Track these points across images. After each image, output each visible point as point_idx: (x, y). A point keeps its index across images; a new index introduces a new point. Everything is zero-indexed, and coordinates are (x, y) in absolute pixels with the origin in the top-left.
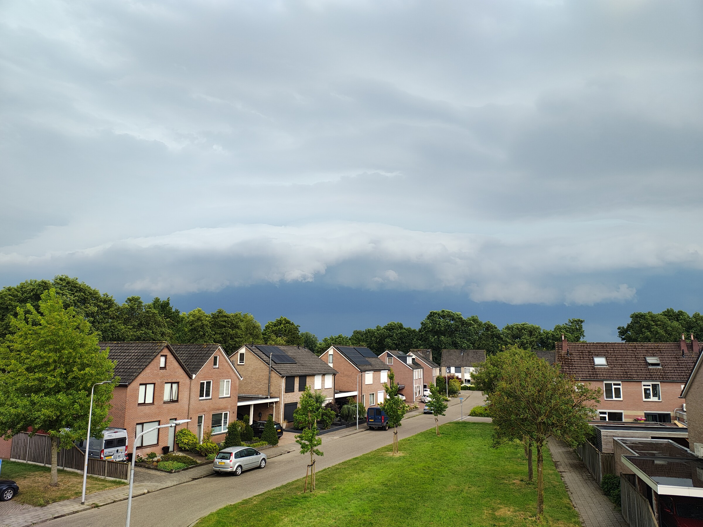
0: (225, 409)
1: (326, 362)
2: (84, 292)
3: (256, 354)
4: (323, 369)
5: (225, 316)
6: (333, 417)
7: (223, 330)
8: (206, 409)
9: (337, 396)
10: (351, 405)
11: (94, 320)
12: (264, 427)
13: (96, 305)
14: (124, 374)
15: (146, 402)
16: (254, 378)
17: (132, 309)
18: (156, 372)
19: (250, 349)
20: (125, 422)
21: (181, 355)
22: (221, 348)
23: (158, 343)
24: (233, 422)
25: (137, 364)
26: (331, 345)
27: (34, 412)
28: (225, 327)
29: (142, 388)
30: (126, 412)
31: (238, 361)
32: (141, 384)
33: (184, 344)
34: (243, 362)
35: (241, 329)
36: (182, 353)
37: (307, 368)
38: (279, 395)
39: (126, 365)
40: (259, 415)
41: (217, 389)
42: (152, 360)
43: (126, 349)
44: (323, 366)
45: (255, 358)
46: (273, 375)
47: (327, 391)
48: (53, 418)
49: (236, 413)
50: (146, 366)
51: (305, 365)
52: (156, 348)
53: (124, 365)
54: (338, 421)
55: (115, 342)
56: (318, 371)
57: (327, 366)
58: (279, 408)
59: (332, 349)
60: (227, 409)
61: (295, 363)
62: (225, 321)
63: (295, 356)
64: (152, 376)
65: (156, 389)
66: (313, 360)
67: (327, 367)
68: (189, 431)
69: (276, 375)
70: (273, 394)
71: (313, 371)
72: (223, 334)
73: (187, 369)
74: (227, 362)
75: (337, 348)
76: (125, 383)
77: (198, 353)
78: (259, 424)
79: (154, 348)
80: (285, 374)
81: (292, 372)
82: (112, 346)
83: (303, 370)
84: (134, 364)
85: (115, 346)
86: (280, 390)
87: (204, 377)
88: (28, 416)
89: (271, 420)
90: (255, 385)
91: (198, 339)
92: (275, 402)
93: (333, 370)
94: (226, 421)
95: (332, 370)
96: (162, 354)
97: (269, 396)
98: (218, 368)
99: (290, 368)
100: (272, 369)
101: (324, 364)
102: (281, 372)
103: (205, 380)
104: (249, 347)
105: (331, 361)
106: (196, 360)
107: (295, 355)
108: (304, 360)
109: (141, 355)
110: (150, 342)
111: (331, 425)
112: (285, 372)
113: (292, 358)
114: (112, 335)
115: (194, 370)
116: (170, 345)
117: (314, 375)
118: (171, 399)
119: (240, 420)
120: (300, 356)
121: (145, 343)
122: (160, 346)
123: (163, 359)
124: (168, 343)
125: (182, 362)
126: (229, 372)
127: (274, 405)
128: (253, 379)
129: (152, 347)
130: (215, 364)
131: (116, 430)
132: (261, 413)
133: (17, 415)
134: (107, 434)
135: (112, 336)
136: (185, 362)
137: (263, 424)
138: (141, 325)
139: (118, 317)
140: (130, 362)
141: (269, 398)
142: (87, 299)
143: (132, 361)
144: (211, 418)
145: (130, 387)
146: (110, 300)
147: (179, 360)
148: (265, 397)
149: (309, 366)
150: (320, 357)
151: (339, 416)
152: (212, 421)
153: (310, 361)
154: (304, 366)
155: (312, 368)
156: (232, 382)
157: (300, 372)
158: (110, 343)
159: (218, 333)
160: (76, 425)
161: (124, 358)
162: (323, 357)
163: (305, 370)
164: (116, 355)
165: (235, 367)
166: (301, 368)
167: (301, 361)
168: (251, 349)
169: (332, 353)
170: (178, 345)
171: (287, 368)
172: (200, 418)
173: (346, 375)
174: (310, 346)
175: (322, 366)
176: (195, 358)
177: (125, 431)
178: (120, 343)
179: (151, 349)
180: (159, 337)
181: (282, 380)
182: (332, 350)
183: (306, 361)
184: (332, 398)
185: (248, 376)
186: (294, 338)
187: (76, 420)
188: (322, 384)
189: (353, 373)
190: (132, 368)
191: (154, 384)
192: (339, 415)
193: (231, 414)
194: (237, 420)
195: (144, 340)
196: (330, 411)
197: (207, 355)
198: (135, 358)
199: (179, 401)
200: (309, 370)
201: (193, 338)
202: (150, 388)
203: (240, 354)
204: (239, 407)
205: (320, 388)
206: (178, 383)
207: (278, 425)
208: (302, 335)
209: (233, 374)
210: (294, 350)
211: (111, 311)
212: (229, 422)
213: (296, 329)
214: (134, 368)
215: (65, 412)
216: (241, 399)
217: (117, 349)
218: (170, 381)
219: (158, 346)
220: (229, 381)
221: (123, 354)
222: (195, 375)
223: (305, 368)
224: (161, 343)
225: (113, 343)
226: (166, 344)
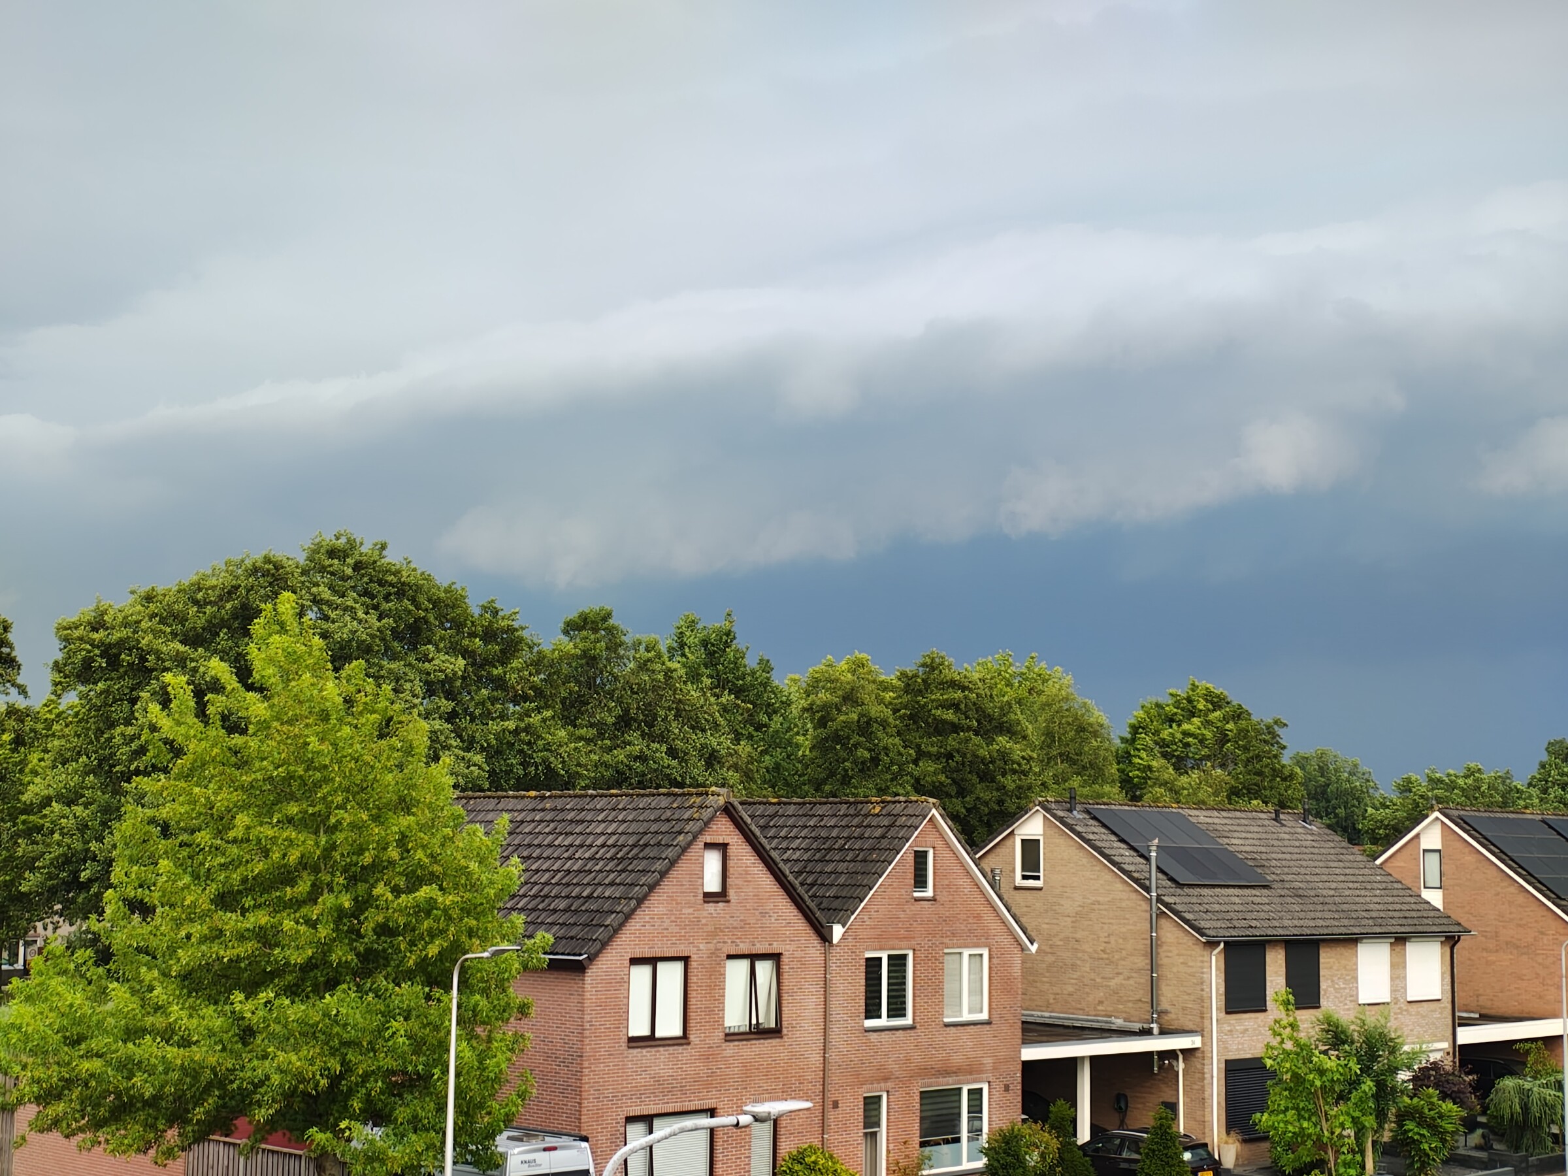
0: (972, 1070)
1: (1408, 882)
2: (413, 600)
3: (1087, 841)
4: (1396, 914)
5: (953, 684)
6: (1450, 1128)
7: (952, 742)
8: (894, 1067)
9: (1469, 1036)
10: (1535, 1078)
11: (454, 710)
12: (1135, 1156)
13: (455, 649)
14: (572, 921)
15: (658, 1034)
16: (1086, 947)
17: (590, 659)
18: (691, 911)
19: (1061, 820)
20: (584, 1111)
21: (784, 845)
22: (942, 816)
23: (692, 795)
24: (1005, 1126)
25: (618, 881)
26: (1432, 808)
27: (250, 1060)
28: (955, 728)
29: (640, 976)
30: (586, 1071)
31: (1014, 871)
32: (635, 961)
33: (795, 800)
34: (1038, 878)
35: (1025, 738)
36: (786, 837)
37: (1319, 907)
38: (1198, 1020)
39: (577, 884)
40: (1118, 1102)
41: (934, 988)
42: (673, 863)
43: (571, 821)
44: (1396, 899)
45: (1085, 861)
46: (1169, 935)
47: (1418, 1013)
48: (317, 1085)
49: (1020, 1092)
50: (652, 888)
51: (1312, 893)
52: (686, 817)
53: (568, 885)
54: (1478, 1148)
55: (533, 793)
56: (1371, 922)
57: (1412, 900)
58: (1203, 1079)
59: (1438, 827)
60: (980, 1072)
61: (1265, 887)
62: (955, 705)
63: (1264, 856)
64: (676, 929)
65: (693, 979)
66: (1347, 871)
67: (1414, 906)
68: (831, 1157)
69: (1181, 934)
70: (1172, 1016)
71: (1346, 922)
72: (950, 756)
73: (809, 901)
74: (968, 873)
75: (1462, 823)
76: (574, 955)
77: (849, 838)
78: (1117, 1142)
79: (676, 816)
80: (1222, 933)
81: (1254, 923)
82: (522, 810)
83: (1302, 915)
84: (607, 881)
85: (534, 810)
86: (1203, 1002)
87: (879, 937)
88: (232, 1077)
89: (1170, 1127)
90: (1093, 975)
91: (852, 778)
92: (1182, 1051)
93: (1445, 921)
94: (976, 1123)
95: (1437, 921)
96: (709, 840)
97: (1154, 1026)
98: (934, 899)
99: (1241, 908)
100: (1164, 910)
101: (1402, 893)
102: (1203, 924)
103: (881, 949)
104: (1060, 813)
105: (1433, 878)
106: (842, 867)
107: (1263, 849)
108: (1303, 871)
109: (630, 842)
110: (662, 790)
111: (1445, 1162)
112: (1219, 924)
113: (1250, 863)
114: (525, 765)
115: (836, 904)
116: (736, 804)
117: (1351, 940)
118: (754, 1021)
119: (1036, 1123)
120: (1288, 856)
121: (643, 795)
122: (701, 807)
123: (712, 863)
124: (728, 796)
125: (787, 872)
126: (978, 917)
127: (1181, 1065)
128: (1084, 952)
129: (668, 813)
130: (920, 881)
131: (550, 1141)
132: (1125, 1097)
133: (192, 1072)
134: (520, 1153)
135: (524, 770)
136: (800, 873)
137: (1135, 1143)
138: (625, 722)
139: (539, 692)
140: (590, 872)
141: (1156, 1031)
142: (426, 622)
143: (597, 868)
144: (918, 1106)
145: (594, 973)
146: (511, 630)
147: (776, 864)
148: (1137, 1026)
149: (1327, 900)
150: (1378, 862)
151: (1481, 1125)
152: (922, 1119)
153: (1331, 878)
154: (1307, 900)
155: (1345, 907)
156: (995, 961)
157: (1286, 923)
158: (513, 797)
159: (929, 755)
160: (402, 1114)
161: (566, 855)
162: (1396, 863)
163: (1312, 915)
164: (536, 842)
165: (1005, 897)
166: (1291, 907)
167: (1290, 877)
168: (1069, 821)
169: (1438, 845)
170: (771, 804)
171: (1228, 908)
172: (872, 1104)
173: (1507, 943)
174: (1341, 812)
175: (1391, 899)
176: (837, 858)
177: (584, 1144)
178: (550, 797)
179: (668, 820)
180: (698, 769)
181: (1206, 958)
182: (1437, 829)
183: (1316, 878)
184: (1445, 1045)
185: (1062, 936)
186: (1259, 773)
187: (400, 1096)
188: (1392, 979)
189: (1542, 933)
190: (598, 897)
191: (686, 960)
192: (1482, 1119)
193: (997, 1096)
194: (1024, 1121)
195: (641, 785)
196: (1435, 1100)
197: (884, 843)
198: (608, 856)
199: (785, 1031)
200: (1328, 915)
201: (832, 774)
202: (670, 975)
203: (1023, 841)
204: (1029, 1067)
205: (1386, 998)
206: (776, 957)
207: (1201, 1151)
208: (1302, 762)
209: (995, 926)
210: (1256, 829)
211: (514, 671)
212: (990, 1130)
213: (1270, 734)
214: (607, 894)
215: (362, 1064)
216: (1035, 1031)
217: (541, 821)
218: (744, 948)
219: (691, 807)
220: (981, 955)
221: (564, 840)
222: (844, 927)
223: (1311, 907)
224: (701, 794)
225: (523, 797)
226: (721, 801)
